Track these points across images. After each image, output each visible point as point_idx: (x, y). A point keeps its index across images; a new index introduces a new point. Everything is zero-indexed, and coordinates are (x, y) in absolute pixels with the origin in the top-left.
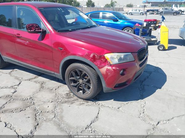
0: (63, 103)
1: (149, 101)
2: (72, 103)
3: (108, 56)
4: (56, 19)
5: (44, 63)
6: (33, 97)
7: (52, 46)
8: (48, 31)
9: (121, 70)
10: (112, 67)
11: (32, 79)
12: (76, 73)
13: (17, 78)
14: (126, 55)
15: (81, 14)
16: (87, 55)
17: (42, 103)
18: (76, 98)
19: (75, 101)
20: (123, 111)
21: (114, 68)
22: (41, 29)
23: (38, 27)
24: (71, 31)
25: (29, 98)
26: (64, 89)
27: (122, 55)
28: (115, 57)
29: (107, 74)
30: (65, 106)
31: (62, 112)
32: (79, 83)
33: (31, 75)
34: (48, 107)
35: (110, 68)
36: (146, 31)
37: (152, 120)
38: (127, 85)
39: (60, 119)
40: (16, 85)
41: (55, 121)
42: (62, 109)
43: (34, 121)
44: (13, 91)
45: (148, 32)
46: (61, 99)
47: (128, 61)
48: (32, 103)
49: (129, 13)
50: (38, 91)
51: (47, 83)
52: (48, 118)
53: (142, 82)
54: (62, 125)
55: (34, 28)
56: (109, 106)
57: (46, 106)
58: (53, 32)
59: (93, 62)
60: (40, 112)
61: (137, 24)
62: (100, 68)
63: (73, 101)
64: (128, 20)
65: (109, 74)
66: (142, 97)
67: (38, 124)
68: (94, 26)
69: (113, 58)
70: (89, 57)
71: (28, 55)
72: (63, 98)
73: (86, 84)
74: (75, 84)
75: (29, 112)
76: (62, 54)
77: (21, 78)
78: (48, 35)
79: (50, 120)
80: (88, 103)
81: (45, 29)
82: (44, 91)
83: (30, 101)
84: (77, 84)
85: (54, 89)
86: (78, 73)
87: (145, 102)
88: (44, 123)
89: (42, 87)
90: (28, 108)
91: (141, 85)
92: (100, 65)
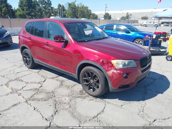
0: (77, 98)
1: (149, 102)
2: (84, 98)
3: (114, 62)
4: (77, 29)
5: (64, 65)
6: (54, 91)
7: (72, 53)
8: (69, 41)
9: (124, 74)
10: (117, 71)
11: (55, 78)
12: (88, 74)
13: (43, 77)
14: (130, 62)
15: (96, 28)
16: (97, 60)
17: (61, 96)
18: (87, 94)
19: (86, 97)
20: (125, 109)
21: (118, 71)
22: (64, 39)
23: (62, 38)
24: (87, 42)
25: (51, 92)
26: (79, 87)
27: (126, 62)
28: (120, 63)
29: (113, 76)
30: (79, 100)
31: (75, 104)
32: (90, 83)
33: (54, 75)
34: (65, 99)
35: (115, 71)
36: (157, 42)
37: (149, 117)
38: (130, 87)
39: (74, 110)
40: (42, 82)
41: (69, 111)
42: (76, 102)
43: (54, 108)
44: (40, 85)
45: (158, 43)
46: (76, 94)
47: (131, 67)
48: (54, 95)
49: (144, 25)
50: (58, 87)
51: (66, 82)
52: (65, 107)
53: (146, 87)
54: (75, 114)
55: (59, 38)
56: (114, 103)
57: (63, 99)
58: (73, 42)
59: (101, 65)
60: (59, 102)
61: (147, 36)
62: (107, 71)
63: (85, 97)
64: (140, 32)
65: (114, 76)
66: (144, 99)
67: (57, 111)
68: (106, 38)
69: (118, 63)
70: (99, 62)
71: (52, 58)
72: (77, 94)
73: (96, 84)
74: (87, 84)
75: (51, 101)
76: (78, 59)
77: (46, 77)
78: (69, 44)
79: (66, 109)
80: (97, 100)
81: (67, 40)
82: (63, 88)
83: (52, 94)
84: (89, 83)
85: (71, 87)
86: (90, 74)
87: (145, 103)
88: (62, 111)
89: (62, 84)
90: (50, 99)
91: (144, 89)
92: (107, 68)
